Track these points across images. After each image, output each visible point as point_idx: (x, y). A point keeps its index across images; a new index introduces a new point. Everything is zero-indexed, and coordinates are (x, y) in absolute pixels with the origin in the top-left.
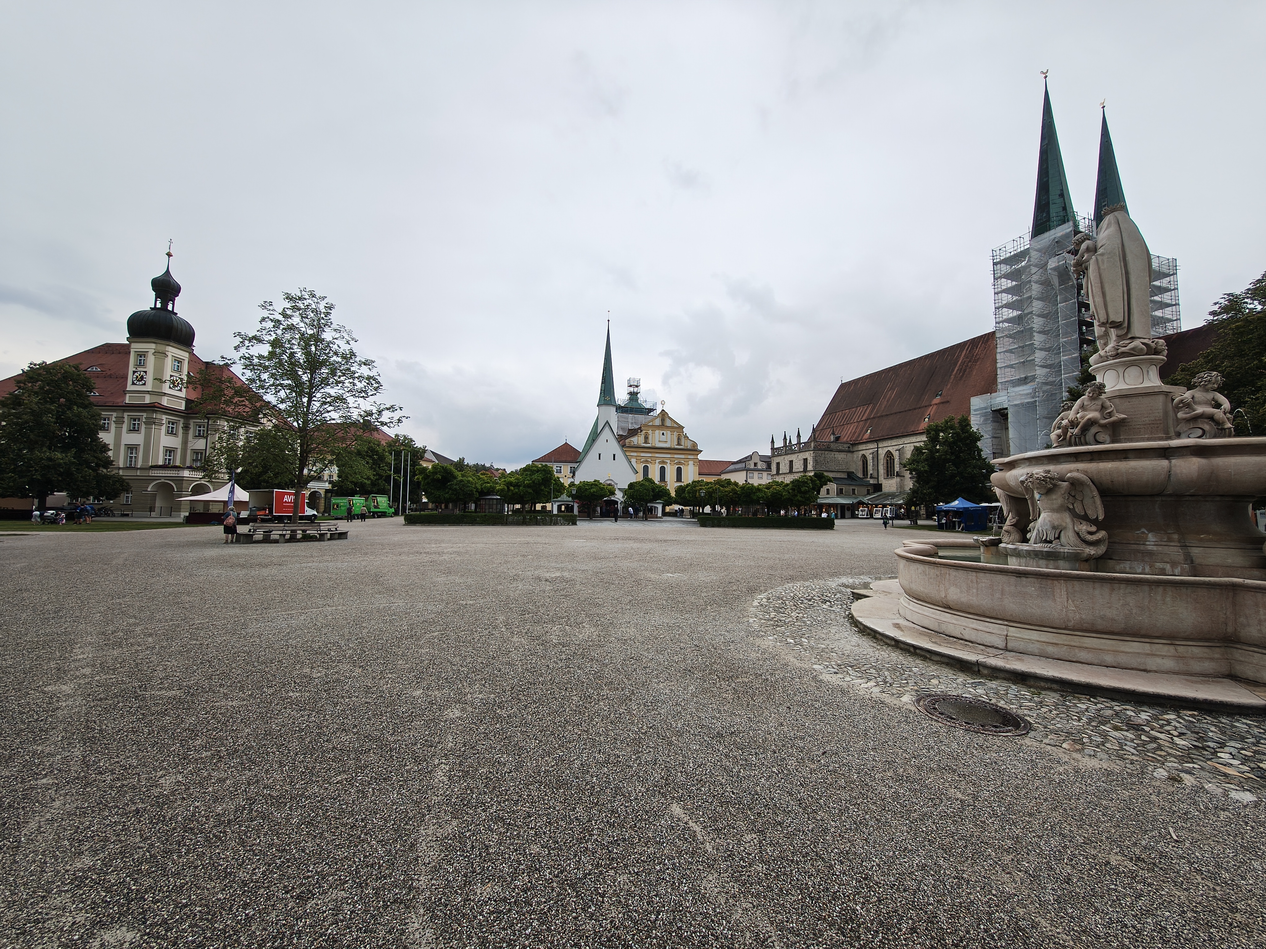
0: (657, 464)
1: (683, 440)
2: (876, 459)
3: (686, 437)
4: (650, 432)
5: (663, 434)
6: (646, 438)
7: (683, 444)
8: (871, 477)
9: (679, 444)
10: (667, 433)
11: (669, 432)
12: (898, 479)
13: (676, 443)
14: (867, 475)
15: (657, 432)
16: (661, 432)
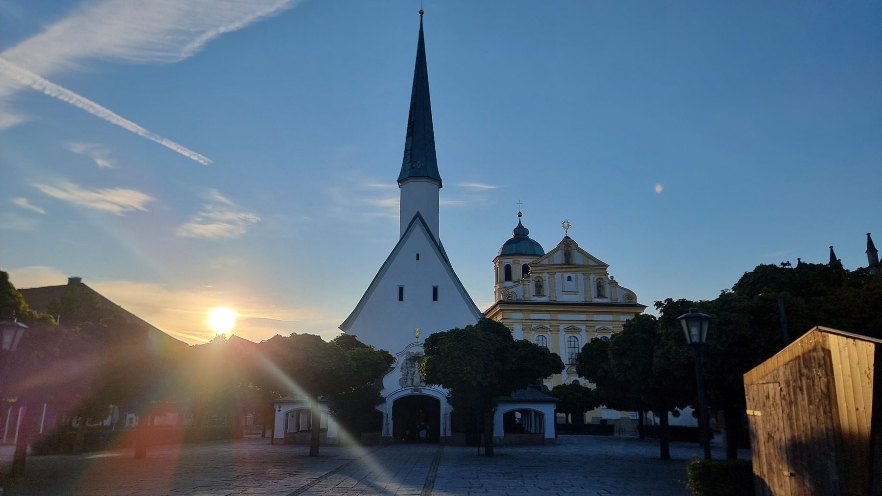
0: (562, 333)
1: (607, 289)
3: (613, 283)
4: (545, 276)
5: (569, 279)
6: (539, 288)
7: (608, 294)
9: (600, 295)
10: (577, 278)
11: (580, 276)
13: (594, 292)
15: (558, 275)
16: (566, 275)
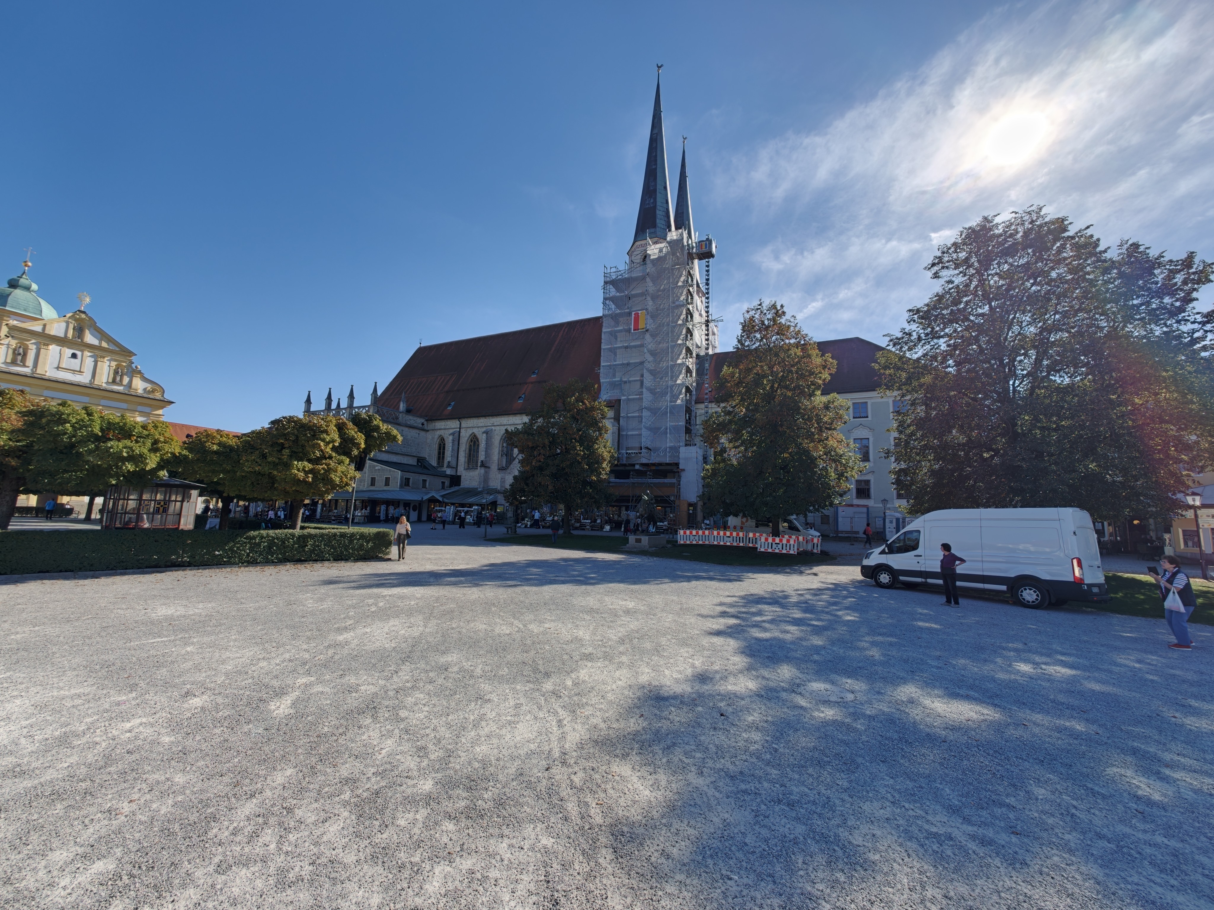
1: (126, 377)
2: (456, 443)
4: (32, 345)
5: (73, 356)
6: (18, 353)
7: (126, 382)
8: (449, 466)
9: (114, 382)
10: (85, 357)
11: (91, 356)
12: (482, 471)
13: (106, 377)
14: (443, 462)
15: (54, 349)
16: (68, 352)
